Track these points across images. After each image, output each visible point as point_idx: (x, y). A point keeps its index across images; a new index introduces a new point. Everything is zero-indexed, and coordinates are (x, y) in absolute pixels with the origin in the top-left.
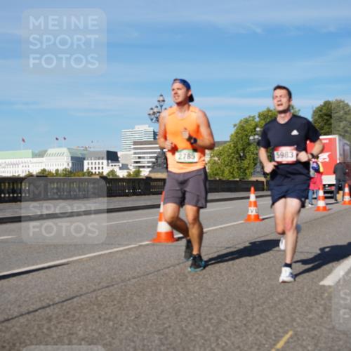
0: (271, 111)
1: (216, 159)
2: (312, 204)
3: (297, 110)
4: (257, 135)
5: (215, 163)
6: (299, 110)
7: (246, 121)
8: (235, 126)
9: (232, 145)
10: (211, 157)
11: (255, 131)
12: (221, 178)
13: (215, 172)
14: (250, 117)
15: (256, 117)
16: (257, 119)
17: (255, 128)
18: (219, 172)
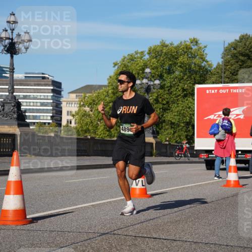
0: (167, 46)
1: (87, 109)
2: (219, 177)
3: (202, 45)
4: (146, 78)
5: (85, 115)
6: (205, 47)
7: (132, 59)
8: (115, 64)
9: (110, 92)
10: (80, 106)
11: (143, 73)
12: (93, 135)
13: (85, 128)
14: (137, 53)
15: (146, 53)
16: (147, 57)
17: (143, 69)
18: (90, 128)
